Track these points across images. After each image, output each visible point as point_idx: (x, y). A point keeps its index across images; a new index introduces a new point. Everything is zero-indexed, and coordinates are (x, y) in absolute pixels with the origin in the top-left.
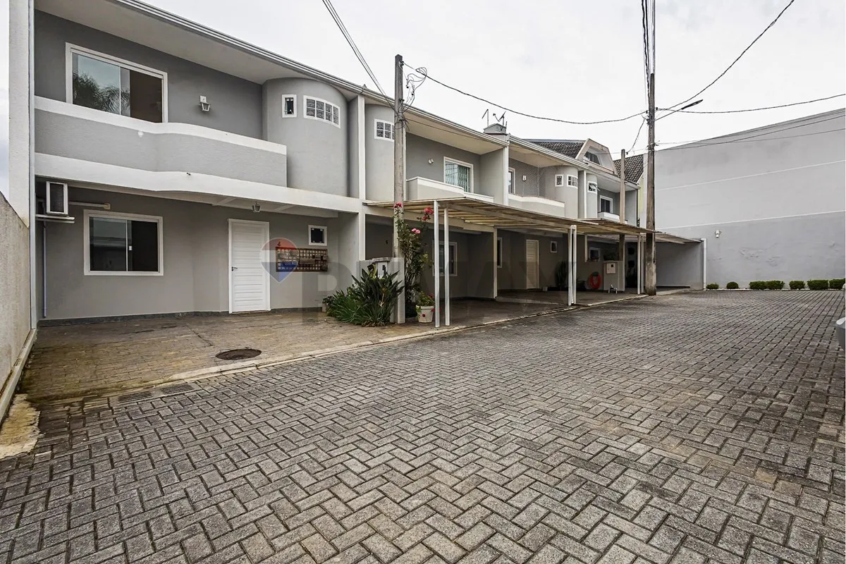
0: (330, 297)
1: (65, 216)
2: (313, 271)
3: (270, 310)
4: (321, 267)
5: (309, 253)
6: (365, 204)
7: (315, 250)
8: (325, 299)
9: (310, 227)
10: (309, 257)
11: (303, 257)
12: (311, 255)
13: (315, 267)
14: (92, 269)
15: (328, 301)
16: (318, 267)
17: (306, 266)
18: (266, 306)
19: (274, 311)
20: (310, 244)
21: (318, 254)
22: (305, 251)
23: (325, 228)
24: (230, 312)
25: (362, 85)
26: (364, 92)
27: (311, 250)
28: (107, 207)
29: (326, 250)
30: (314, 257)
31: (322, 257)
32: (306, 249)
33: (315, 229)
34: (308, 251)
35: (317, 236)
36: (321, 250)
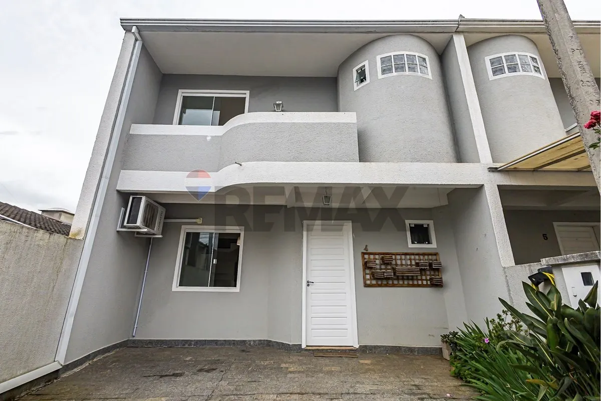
0: (455, 334)
1: (138, 228)
2: (418, 286)
3: (357, 346)
4: (431, 279)
5: (410, 260)
6: (493, 170)
7: (418, 254)
8: (444, 337)
9: (407, 222)
10: (411, 265)
11: (402, 265)
12: (413, 263)
13: (422, 280)
14: (181, 284)
15: (451, 340)
16: (426, 280)
17: (408, 278)
18: (352, 341)
19: (365, 350)
20: (410, 245)
21: (424, 260)
22: (403, 257)
23: (431, 223)
24: (304, 346)
25: (457, 18)
26: (462, 26)
27: (413, 254)
28: (199, 221)
29: (436, 254)
30: (417, 264)
31: (430, 265)
32: (406, 254)
33: (415, 225)
34: (408, 257)
35: (420, 234)
36: (429, 254)
